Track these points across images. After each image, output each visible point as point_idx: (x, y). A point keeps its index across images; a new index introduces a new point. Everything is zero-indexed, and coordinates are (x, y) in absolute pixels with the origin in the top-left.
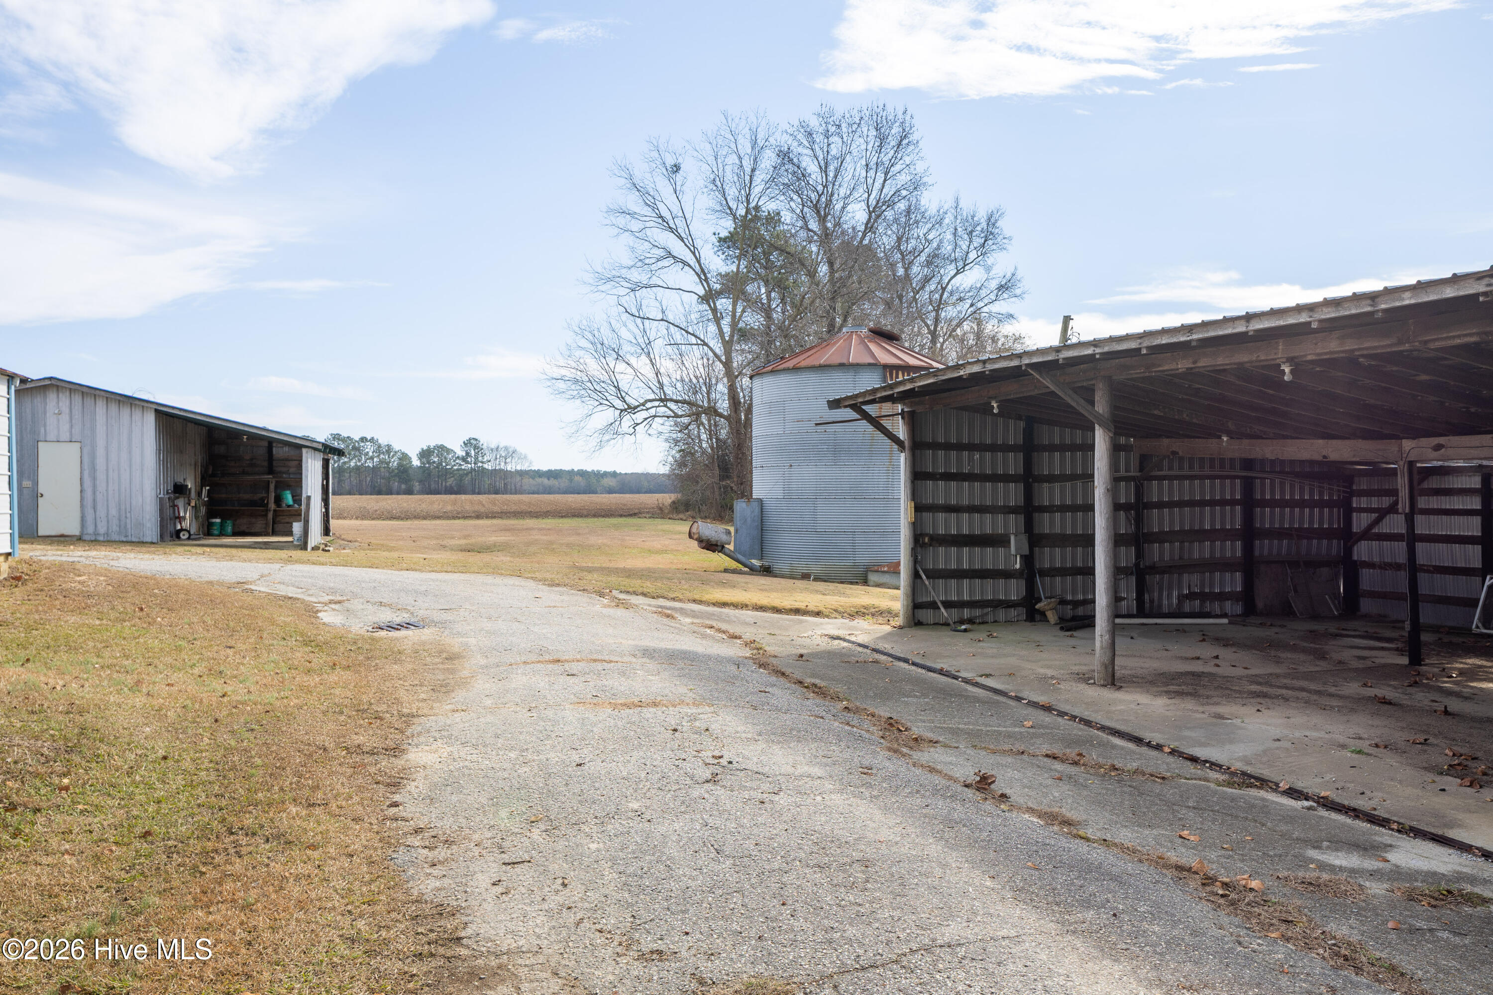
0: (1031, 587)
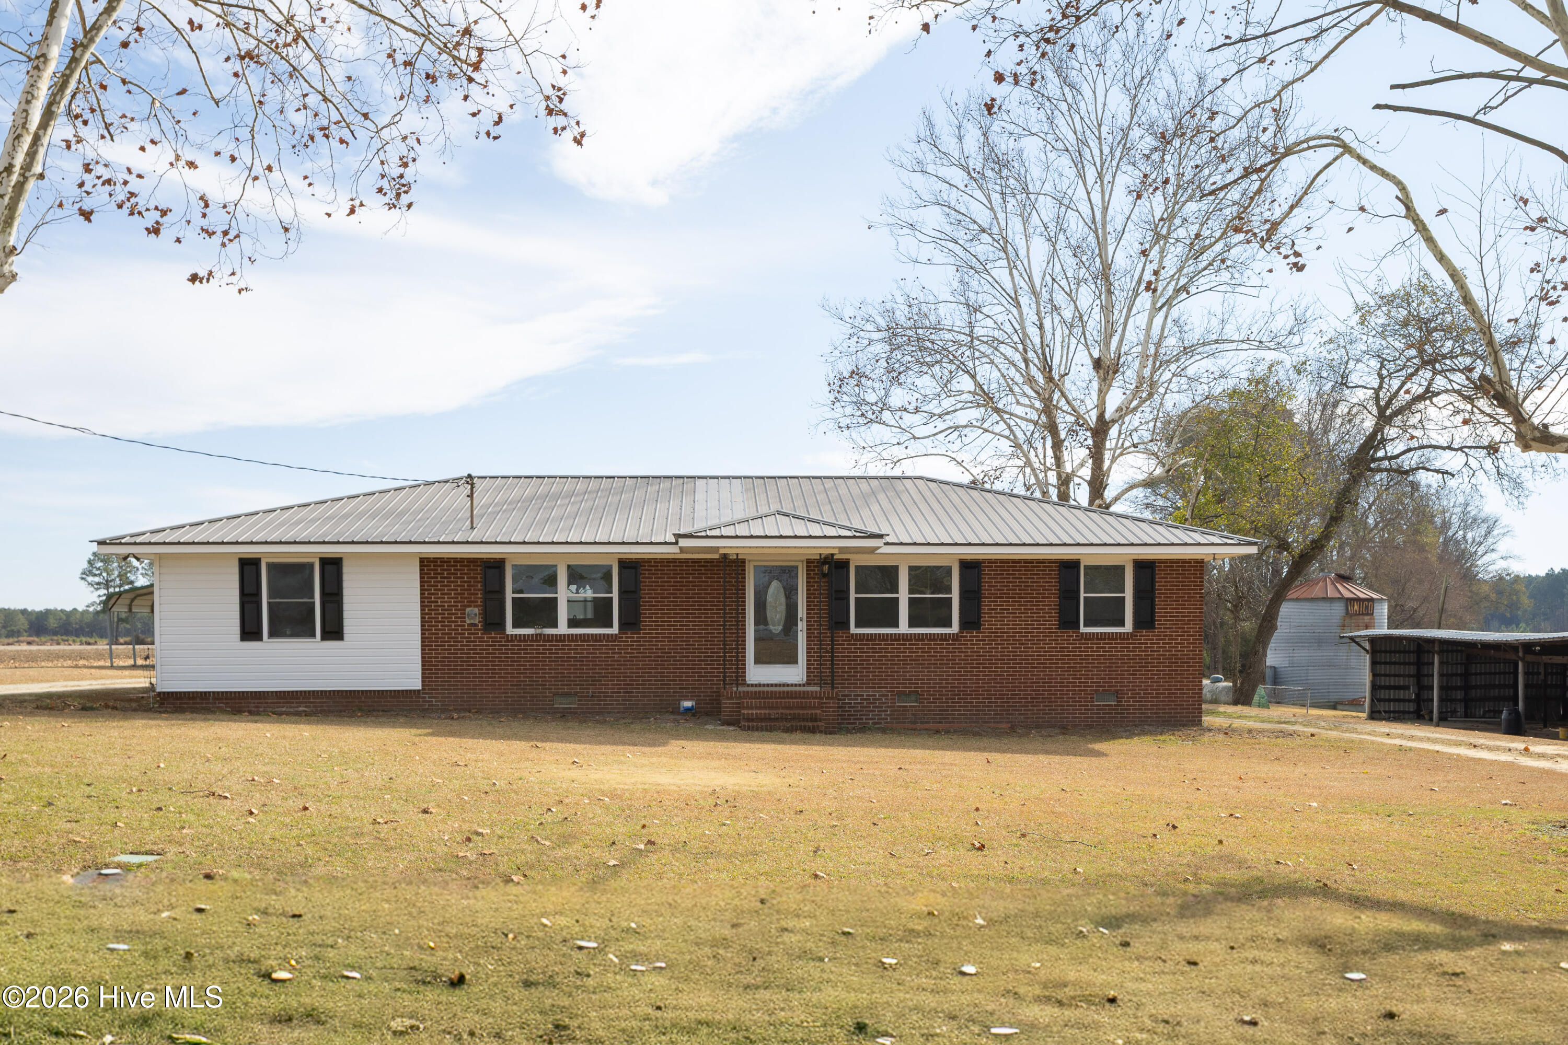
0: (1416, 707)
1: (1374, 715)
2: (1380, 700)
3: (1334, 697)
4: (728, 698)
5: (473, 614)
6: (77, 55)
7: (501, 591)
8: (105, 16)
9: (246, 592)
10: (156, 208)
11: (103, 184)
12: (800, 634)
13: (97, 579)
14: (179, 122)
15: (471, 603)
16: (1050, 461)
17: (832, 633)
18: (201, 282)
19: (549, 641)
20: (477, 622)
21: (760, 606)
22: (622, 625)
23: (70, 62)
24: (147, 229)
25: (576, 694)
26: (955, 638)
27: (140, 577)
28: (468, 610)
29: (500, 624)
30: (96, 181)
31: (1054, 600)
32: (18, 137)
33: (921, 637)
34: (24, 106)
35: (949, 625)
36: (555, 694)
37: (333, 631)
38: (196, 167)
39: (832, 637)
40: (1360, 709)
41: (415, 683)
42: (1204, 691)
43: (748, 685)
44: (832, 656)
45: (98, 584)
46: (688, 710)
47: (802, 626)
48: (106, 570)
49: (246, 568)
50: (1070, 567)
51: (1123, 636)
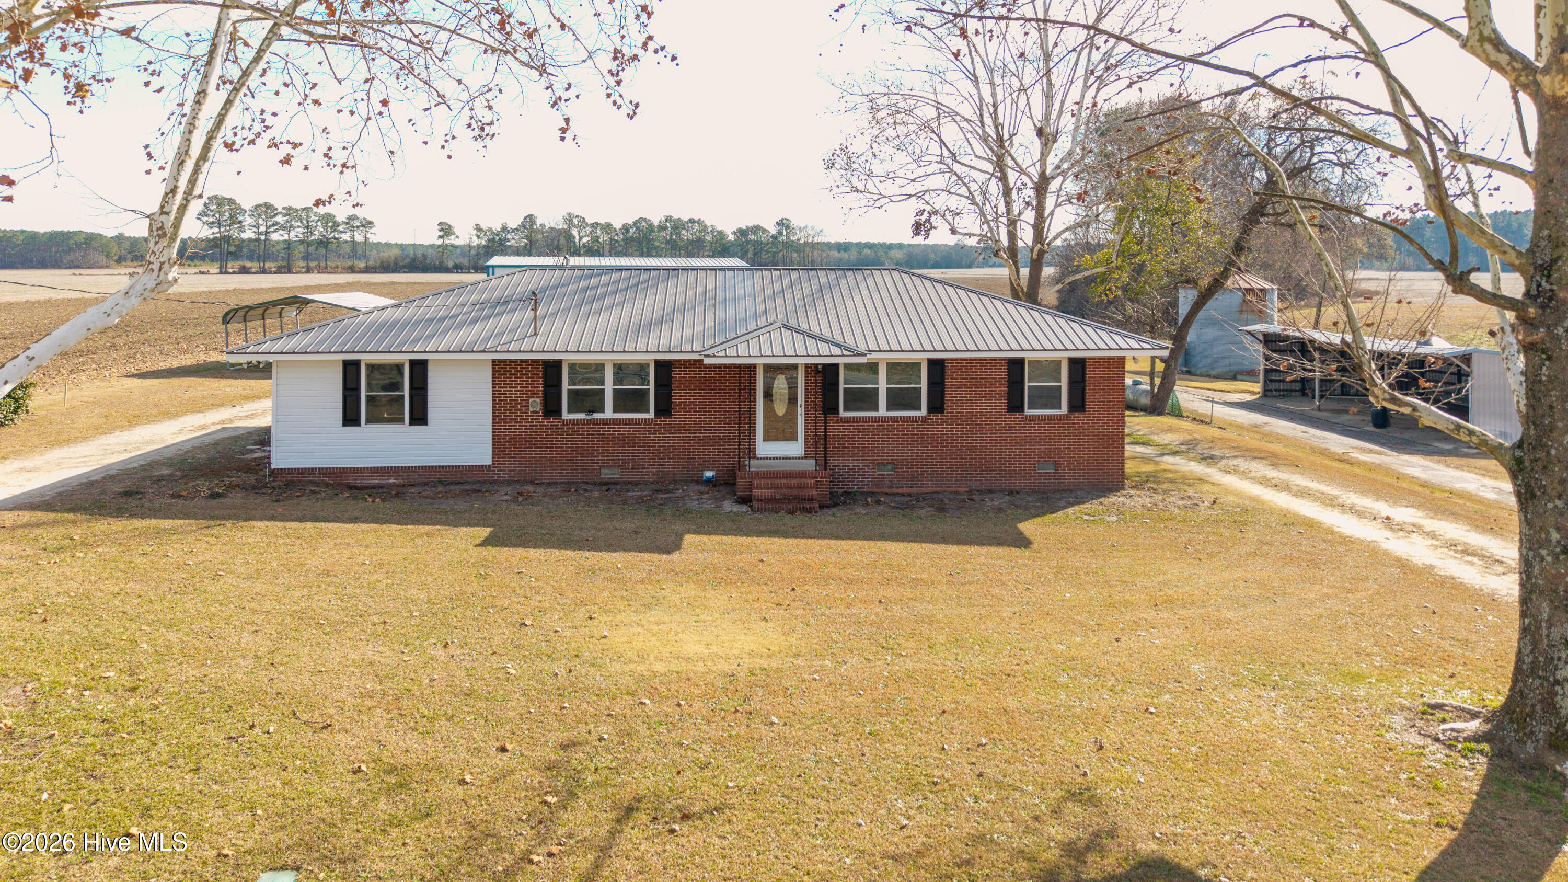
0: (1303, 386)
1: (1269, 393)
2: (1271, 381)
3: (1234, 368)
4: (742, 478)
5: (536, 404)
6: (231, 98)
7: (559, 385)
8: (254, 64)
9: (348, 387)
10: (288, 142)
11: (249, 144)
12: (799, 417)
13: (211, 219)
14: (307, 74)
15: (533, 395)
16: (1002, 208)
17: (825, 417)
18: (324, 205)
19: (597, 424)
20: (538, 409)
21: (768, 395)
22: (658, 412)
23: (226, 104)
24: (281, 161)
25: (619, 466)
26: (924, 420)
27: (248, 218)
28: (531, 400)
29: (557, 412)
30: (243, 142)
31: (1004, 389)
32: (182, 163)
33: (896, 420)
34: (187, 136)
35: (919, 409)
36: (601, 467)
37: (419, 417)
38: (320, 104)
39: (825, 420)
40: (1255, 379)
41: (484, 457)
42: (1127, 392)
43: (758, 459)
44: (825, 435)
45: (212, 223)
46: (709, 481)
47: (801, 411)
48: (219, 212)
49: (349, 368)
50: (1015, 366)
51: (1060, 418)
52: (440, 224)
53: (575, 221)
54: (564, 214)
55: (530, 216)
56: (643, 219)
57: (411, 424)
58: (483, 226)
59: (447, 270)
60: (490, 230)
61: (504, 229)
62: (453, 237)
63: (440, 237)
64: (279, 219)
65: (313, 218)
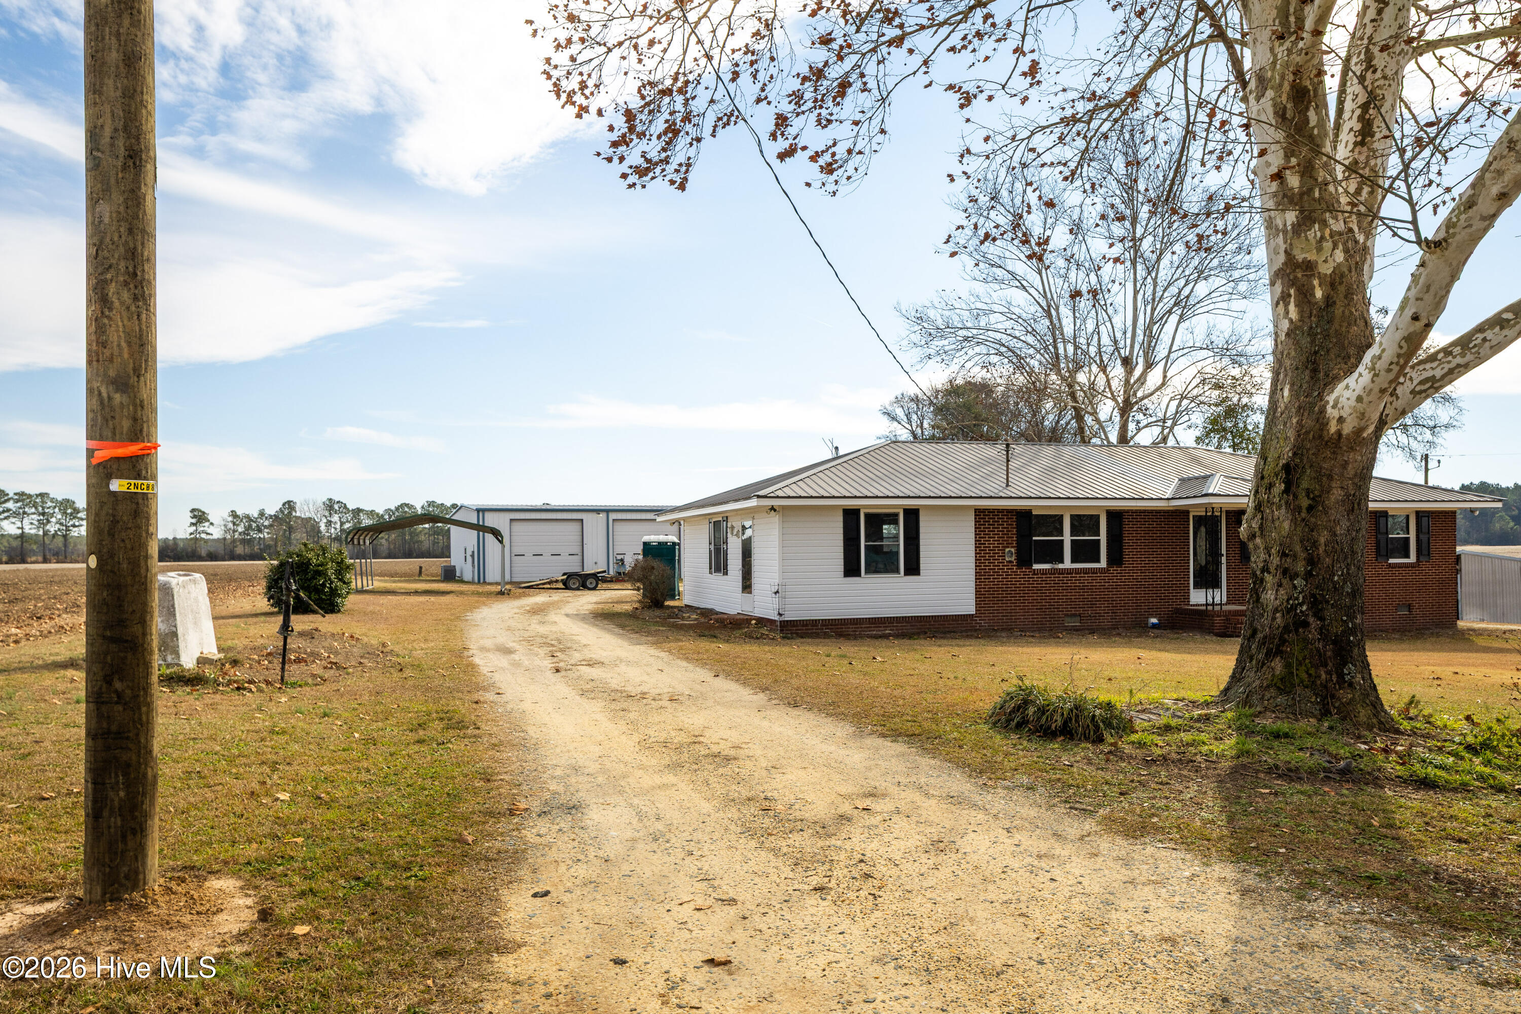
52: (193, 511)
53: (336, 507)
54: (325, 499)
55: (289, 502)
56: (407, 505)
57: (906, 574)
58: (239, 513)
59: (200, 559)
60: (247, 517)
61: (262, 514)
62: (207, 524)
63: (192, 524)
64: (10, 505)
65: (49, 504)
